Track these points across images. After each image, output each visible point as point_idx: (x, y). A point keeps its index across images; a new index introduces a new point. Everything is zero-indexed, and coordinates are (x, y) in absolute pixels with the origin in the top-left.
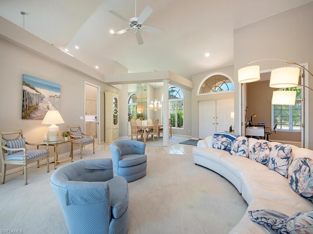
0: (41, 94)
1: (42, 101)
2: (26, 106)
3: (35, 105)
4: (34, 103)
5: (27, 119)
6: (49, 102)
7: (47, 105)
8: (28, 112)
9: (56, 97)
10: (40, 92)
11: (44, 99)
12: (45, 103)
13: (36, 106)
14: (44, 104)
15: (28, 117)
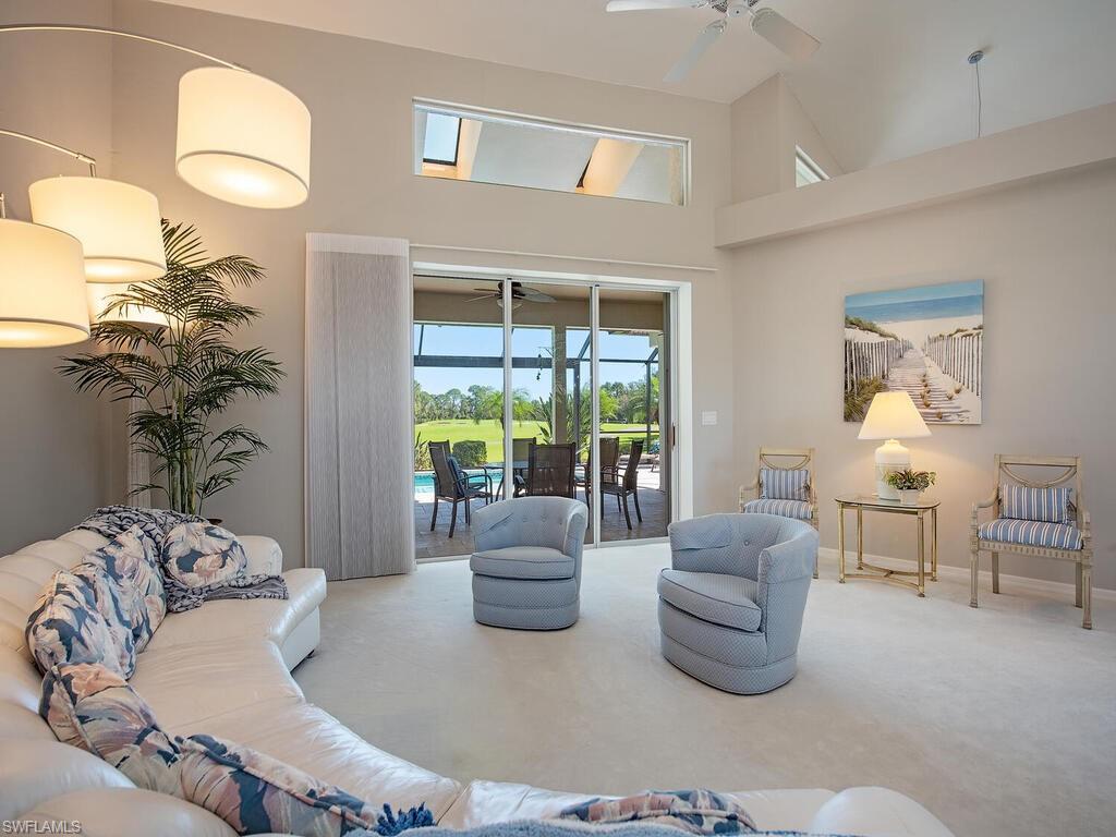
0: (896, 339)
1: (901, 362)
2: (853, 385)
3: (875, 379)
4: (874, 373)
5: (854, 421)
6: (928, 361)
7: (921, 371)
8: (858, 400)
9: (959, 335)
10: (894, 333)
11: (908, 355)
12: (910, 367)
13: (880, 380)
14: (911, 371)
15: (855, 415)
